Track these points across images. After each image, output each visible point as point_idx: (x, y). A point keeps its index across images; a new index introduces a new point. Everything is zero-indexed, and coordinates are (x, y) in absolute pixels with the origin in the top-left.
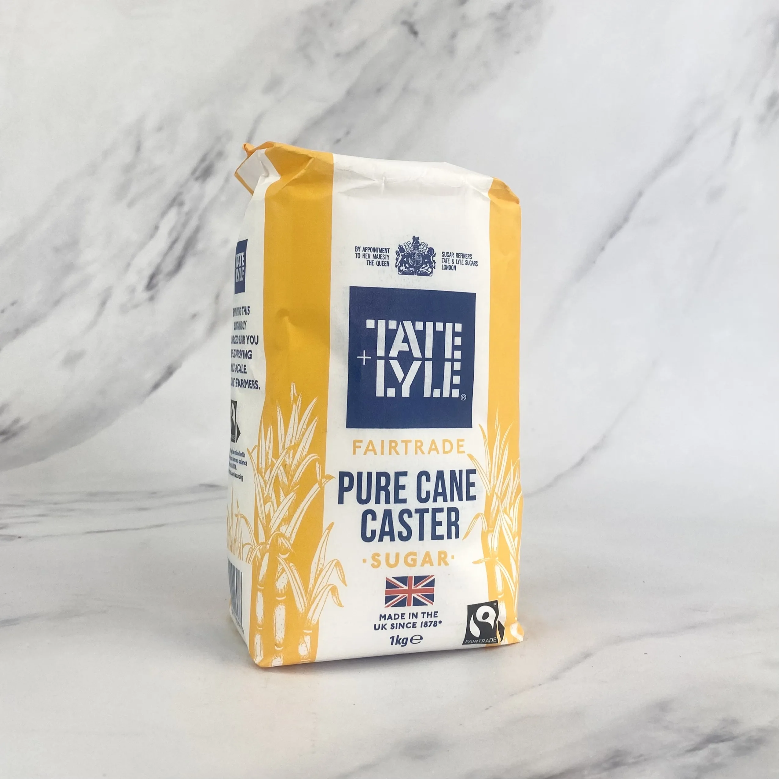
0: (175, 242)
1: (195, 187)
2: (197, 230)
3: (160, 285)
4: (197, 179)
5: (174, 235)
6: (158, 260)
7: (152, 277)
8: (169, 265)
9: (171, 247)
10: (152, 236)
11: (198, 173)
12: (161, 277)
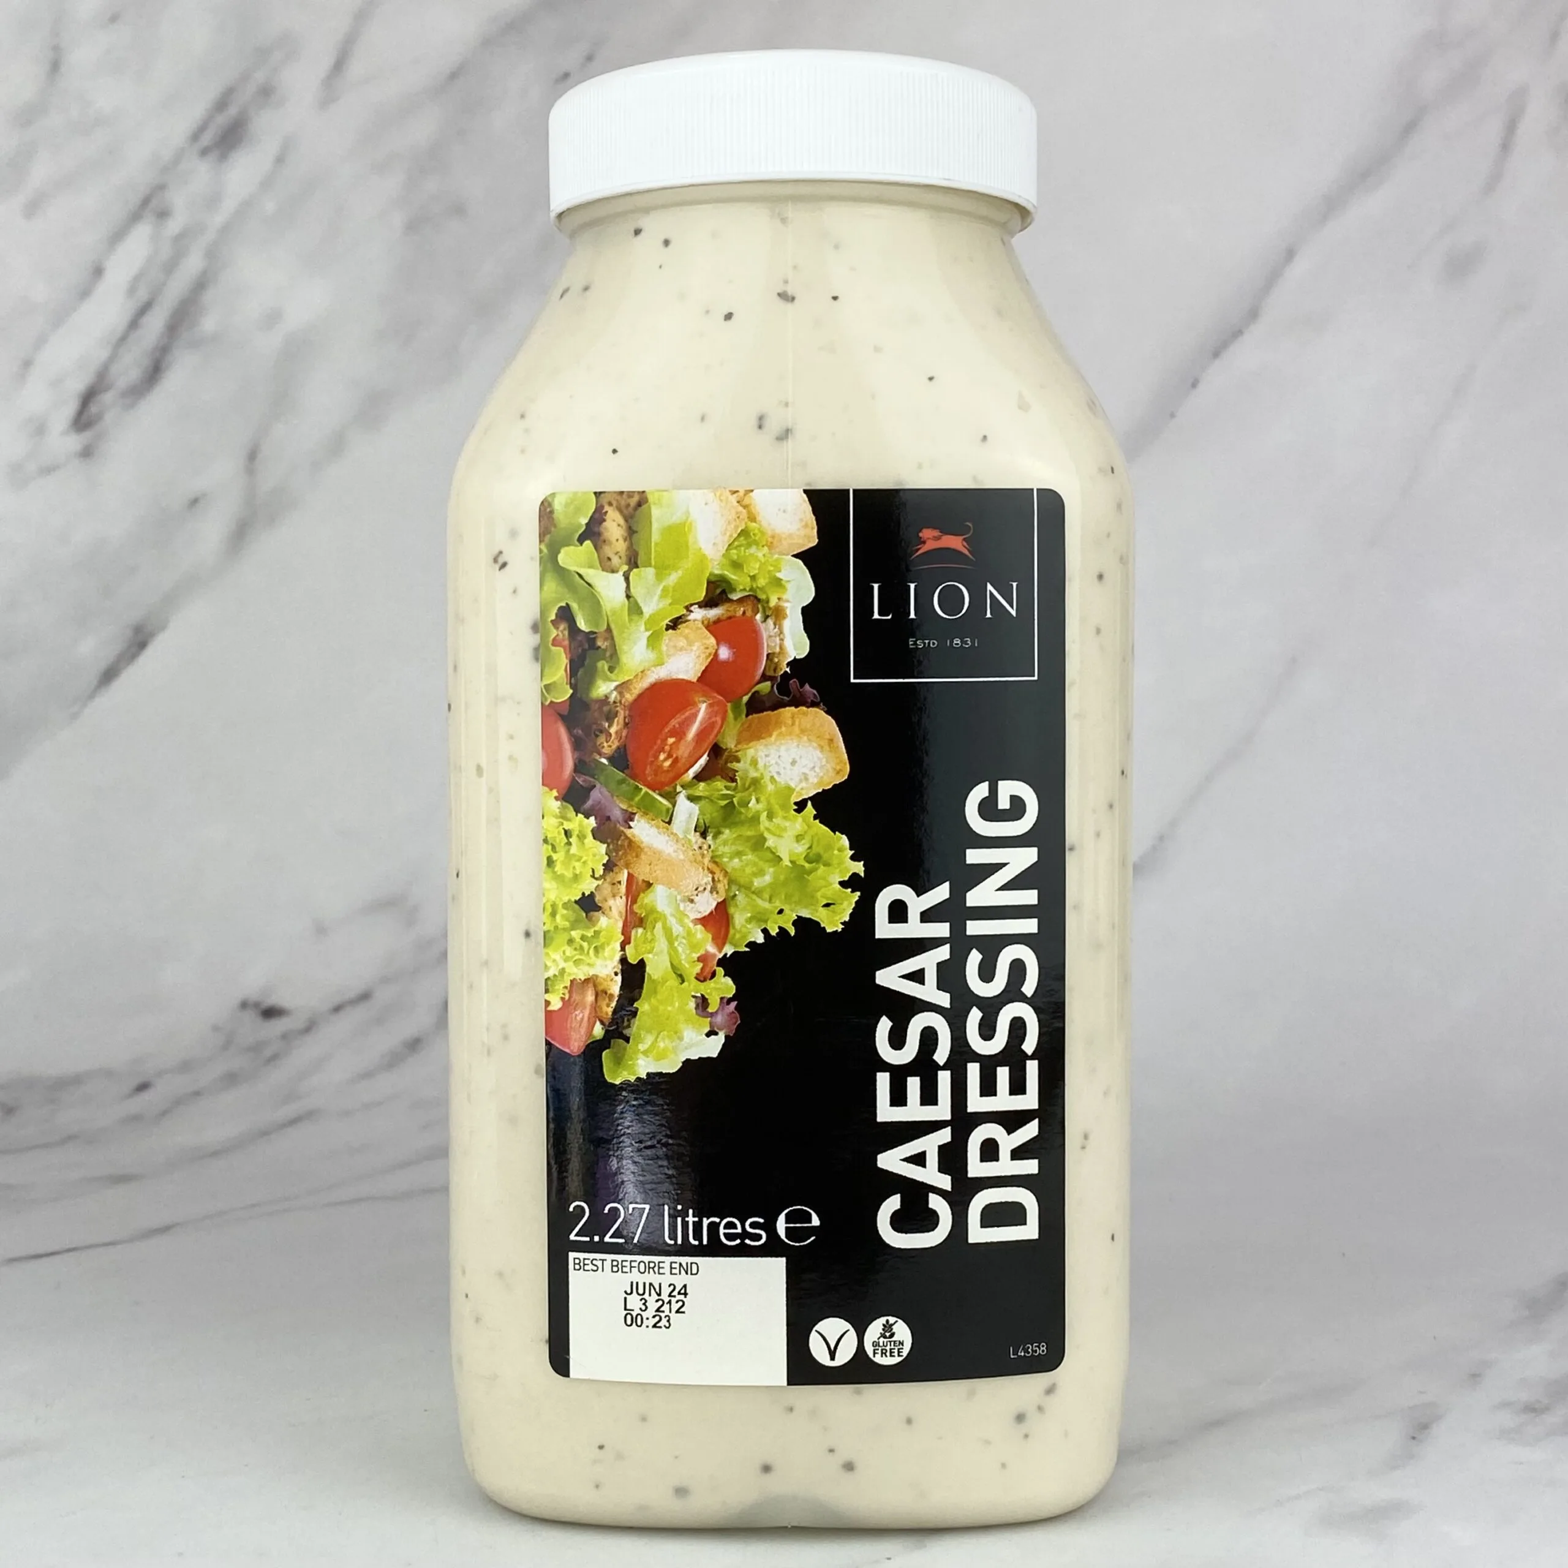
0: (144, 309)
1: (201, 172)
2: (201, 285)
3: (109, 418)
4: (204, 152)
5: (143, 295)
6: (104, 354)
7: (88, 397)
8: (129, 370)
9: (134, 324)
10: (85, 293)
11: (207, 139)
12: (108, 397)
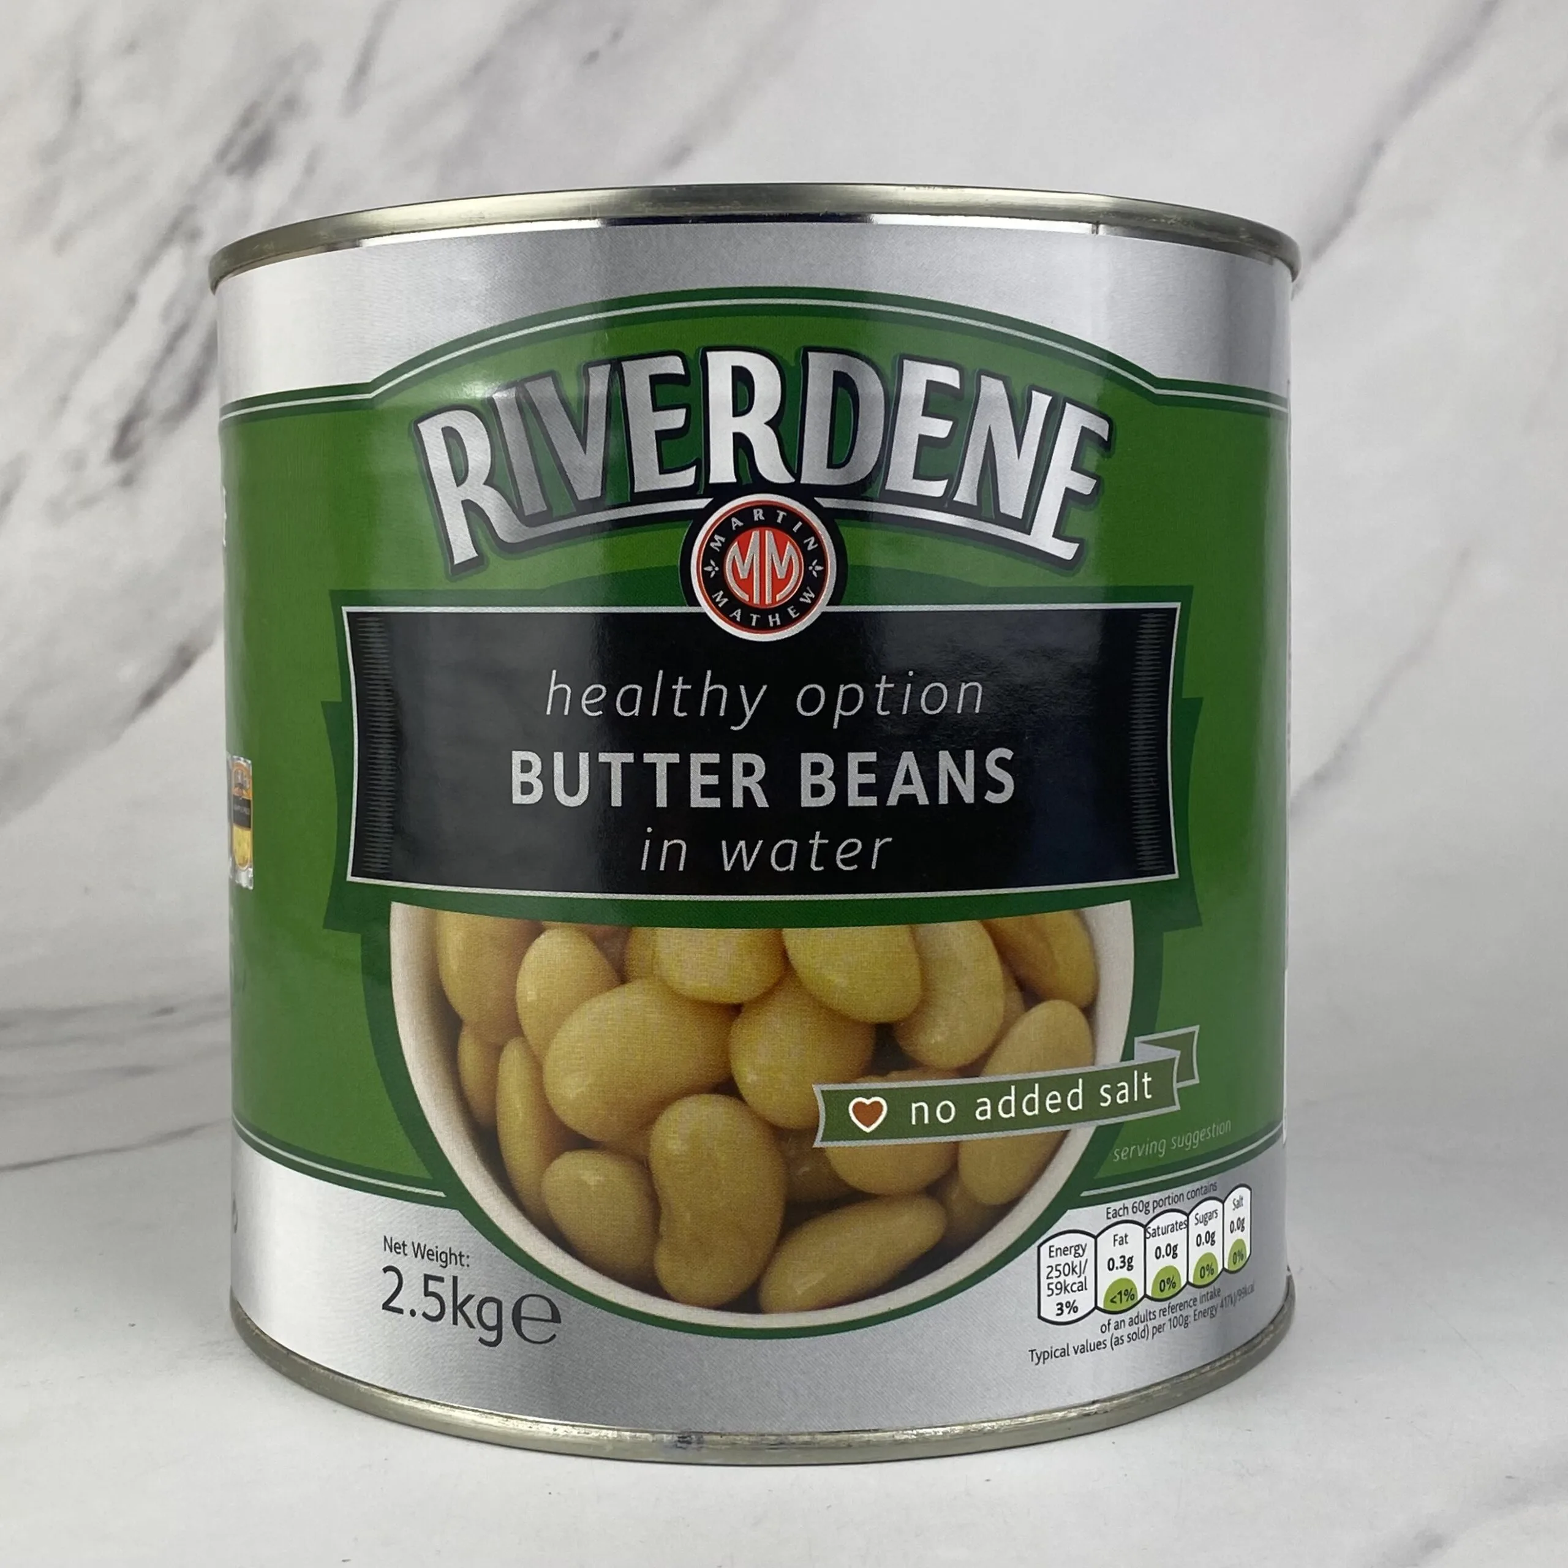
0: (180, 333)
1: (230, 191)
3: (148, 444)
4: (232, 170)
5: (178, 317)
6: (138, 381)
7: (127, 426)
8: (166, 396)
9: (171, 348)
11: (234, 156)
12: (147, 425)
